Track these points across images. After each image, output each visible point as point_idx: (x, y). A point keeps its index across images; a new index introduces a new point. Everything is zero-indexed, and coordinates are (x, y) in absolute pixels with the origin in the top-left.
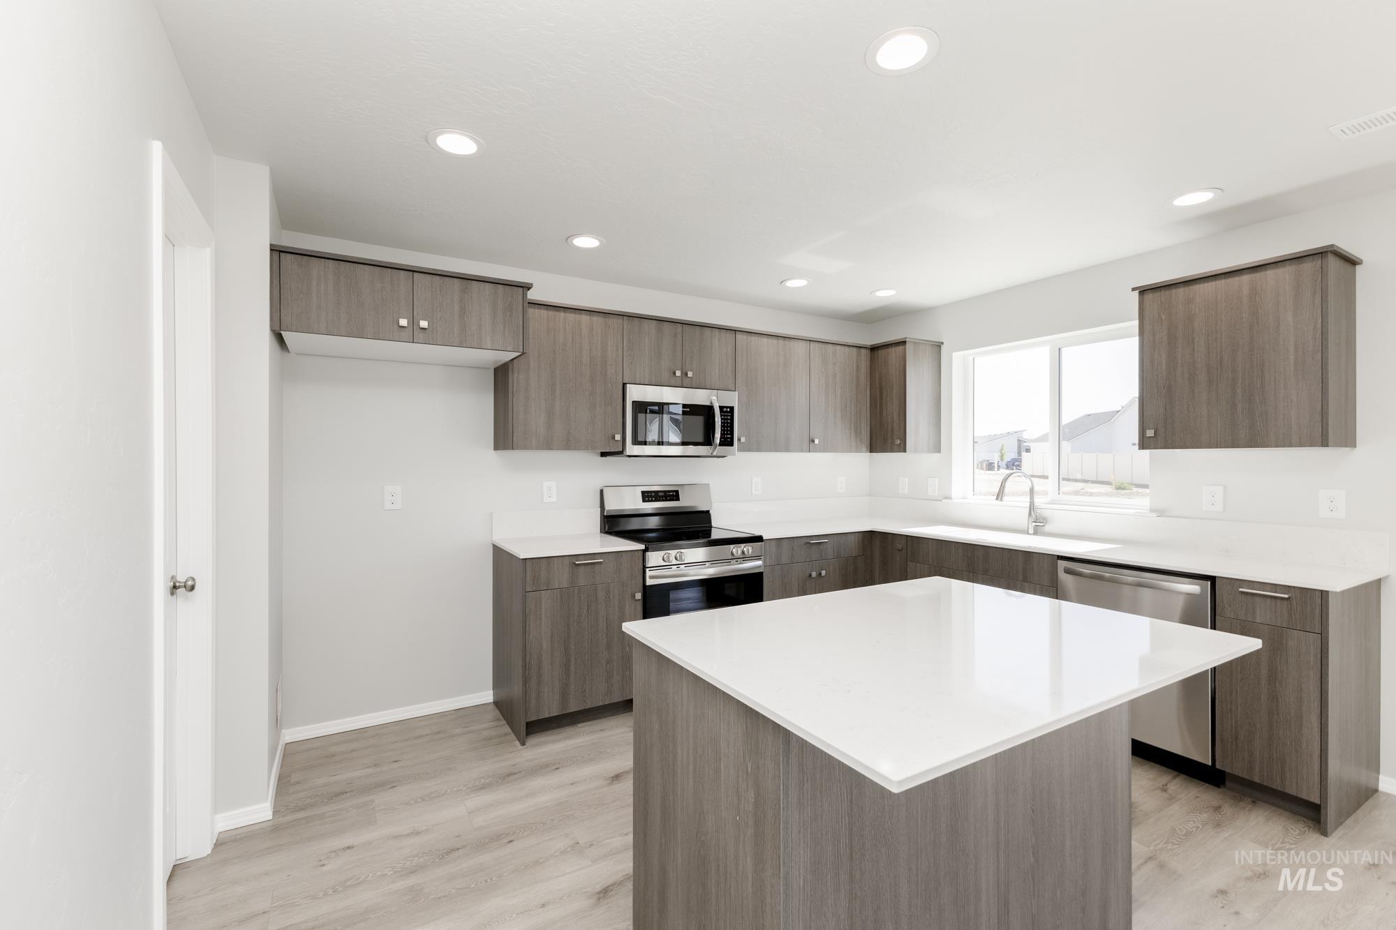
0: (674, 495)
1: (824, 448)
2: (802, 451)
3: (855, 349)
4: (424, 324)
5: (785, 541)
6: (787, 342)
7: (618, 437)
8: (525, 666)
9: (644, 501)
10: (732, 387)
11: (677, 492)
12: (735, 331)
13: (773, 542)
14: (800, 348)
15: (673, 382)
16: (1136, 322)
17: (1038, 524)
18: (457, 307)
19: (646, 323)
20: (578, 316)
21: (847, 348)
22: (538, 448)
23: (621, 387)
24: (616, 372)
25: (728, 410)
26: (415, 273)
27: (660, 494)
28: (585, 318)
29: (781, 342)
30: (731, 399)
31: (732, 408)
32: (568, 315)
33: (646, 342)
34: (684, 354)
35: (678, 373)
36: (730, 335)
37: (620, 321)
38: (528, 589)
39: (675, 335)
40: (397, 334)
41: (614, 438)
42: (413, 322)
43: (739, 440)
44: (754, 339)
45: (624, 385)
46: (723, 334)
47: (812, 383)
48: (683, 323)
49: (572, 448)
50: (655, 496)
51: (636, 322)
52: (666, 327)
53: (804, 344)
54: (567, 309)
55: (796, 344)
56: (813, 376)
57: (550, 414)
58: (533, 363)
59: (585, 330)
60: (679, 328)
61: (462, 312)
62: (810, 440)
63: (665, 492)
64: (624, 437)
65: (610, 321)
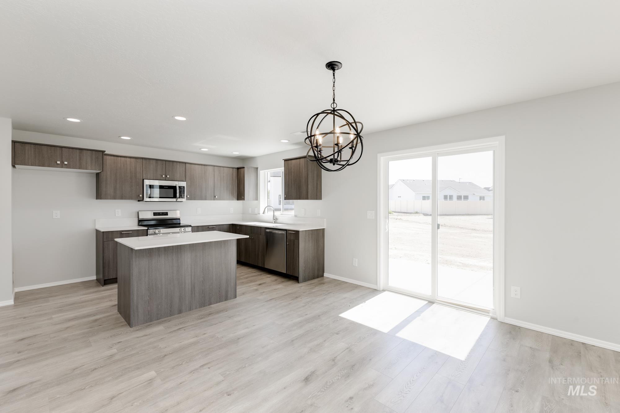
0: (166, 214)
1: (219, 199)
2: (211, 200)
3: (231, 169)
4: (66, 163)
5: (200, 227)
6: (205, 167)
7: (141, 196)
8: (103, 263)
9: (154, 215)
10: (184, 180)
11: (167, 213)
12: (185, 163)
13: (196, 227)
14: (210, 168)
15: (162, 179)
16: (284, 168)
17: (275, 220)
18: (78, 158)
19: (151, 161)
21: (228, 168)
22: (110, 199)
23: (142, 180)
24: (140, 176)
25: (182, 187)
26: (63, 148)
27: (160, 213)
28: (128, 159)
29: (203, 166)
30: (183, 184)
31: (184, 187)
33: (152, 166)
34: (166, 170)
35: (164, 176)
36: (184, 165)
37: (142, 160)
38: (105, 240)
39: (163, 164)
40: (57, 166)
41: (139, 196)
42: (62, 162)
43: (187, 196)
44: (193, 166)
45: (143, 180)
46: (181, 164)
47: (215, 179)
48: (166, 161)
49: (125, 199)
50: (159, 214)
51: (148, 160)
52: (159, 162)
53: (212, 167)
54: (121, 157)
55: (209, 167)
56: (215, 177)
57: (115, 189)
58: (108, 173)
59: (128, 163)
60: (164, 162)
61: (80, 159)
62: (215, 196)
63: (162, 213)
64: (143, 196)
65: (138, 160)
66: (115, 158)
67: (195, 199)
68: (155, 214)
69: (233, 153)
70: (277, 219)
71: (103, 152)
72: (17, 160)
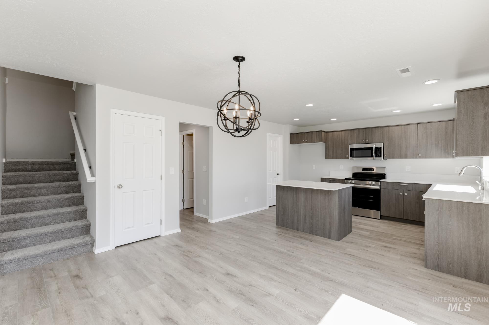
5: (389, 183)
6: (406, 126)
10: (382, 142)
11: (373, 169)
12: (384, 127)
13: (385, 182)
14: (412, 127)
19: (355, 131)
20: (339, 132)
24: (347, 142)
25: (379, 148)
26: (305, 133)
28: (340, 132)
30: (380, 145)
31: (381, 148)
32: (337, 132)
33: (356, 134)
34: (366, 136)
35: (364, 140)
36: (382, 129)
37: (349, 131)
39: (364, 131)
40: (303, 142)
43: (384, 155)
44: (391, 128)
45: (348, 145)
46: (379, 128)
47: (418, 137)
48: (366, 128)
50: (367, 169)
51: (352, 130)
52: (361, 130)
53: (414, 125)
55: (410, 126)
56: (419, 135)
57: (333, 152)
58: (330, 143)
59: (340, 135)
60: (365, 130)
61: (312, 137)
62: (417, 155)
63: (370, 169)
64: (349, 156)
65: (346, 132)
66: (333, 133)
67: (393, 157)
68: (364, 169)
69: (433, 105)
71: (321, 131)
72: (292, 142)
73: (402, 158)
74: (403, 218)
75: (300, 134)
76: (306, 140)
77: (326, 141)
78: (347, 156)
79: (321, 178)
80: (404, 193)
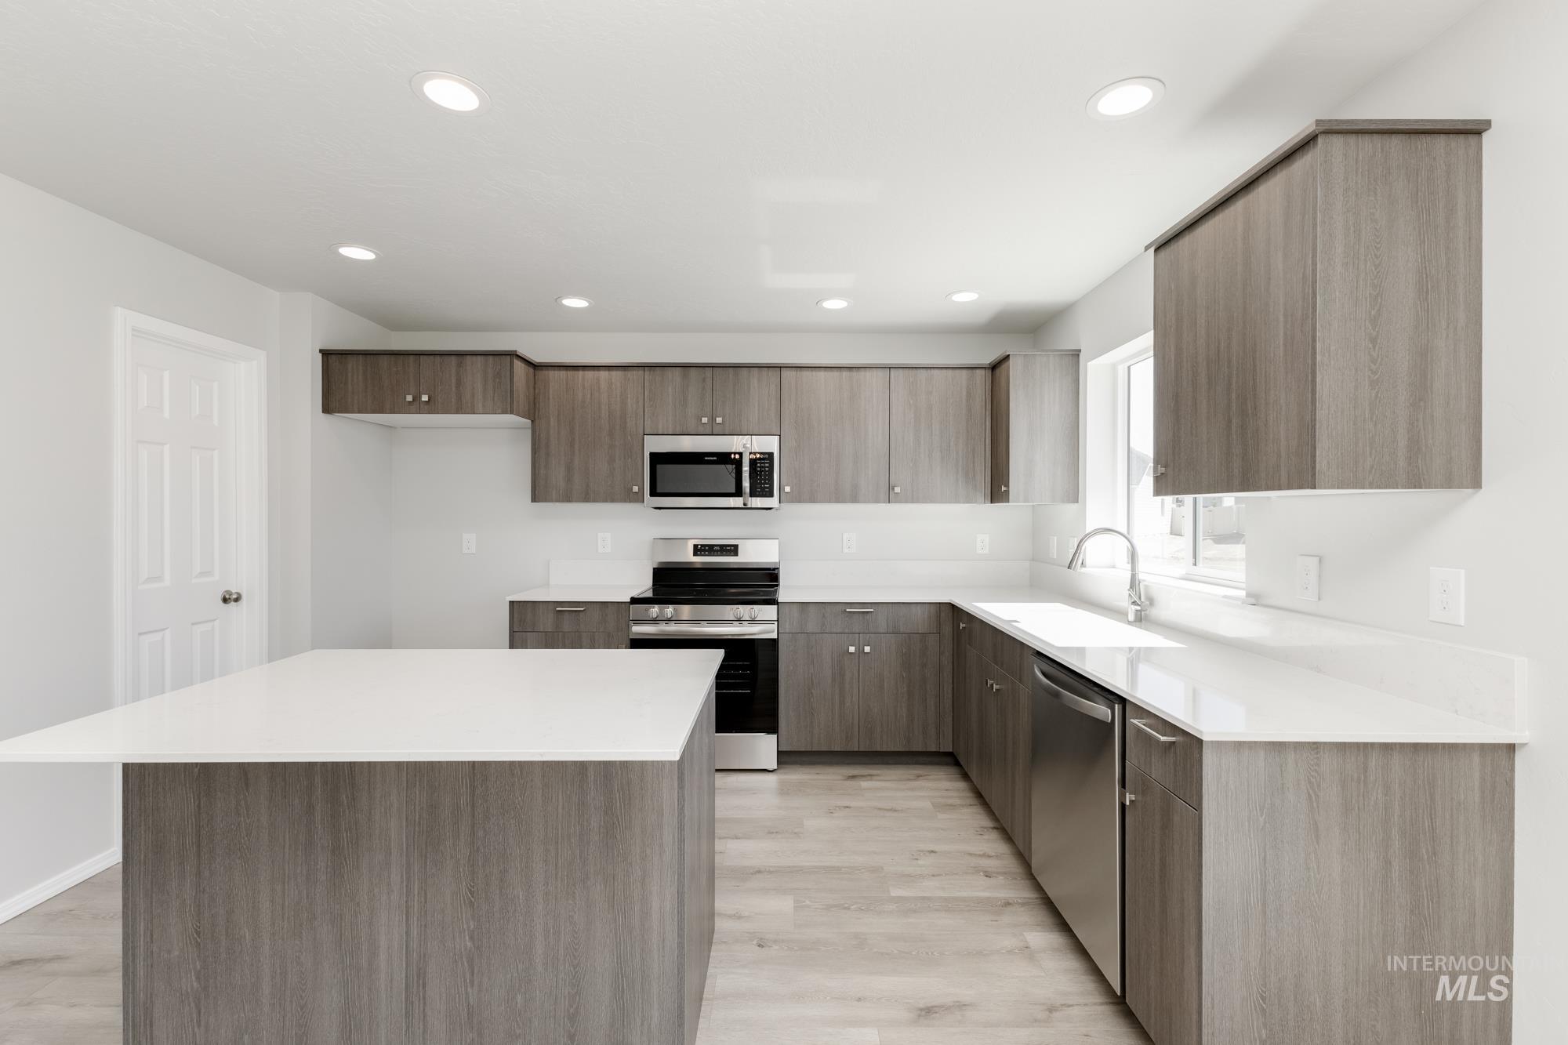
0: (733, 550)
1: (914, 497)
2: (877, 501)
3: (964, 372)
6: (855, 374)
9: (698, 554)
10: (775, 430)
11: (736, 547)
12: (779, 367)
14: (875, 379)
15: (701, 430)
19: (669, 373)
20: (596, 372)
21: (950, 372)
23: (638, 439)
24: (636, 424)
25: (766, 457)
27: (715, 548)
28: (603, 374)
29: (845, 374)
30: (768, 444)
31: (771, 455)
32: (586, 372)
33: (670, 390)
34: (714, 399)
35: (705, 420)
36: (773, 375)
37: (641, 372)
39: (704, 380)
40: (408, 407)
41: (632, 490)
42: (419, 397)
43: (781, 491)
44: (806, 374)
45: (642, 437)
46: (764, 372)
47: (893, 418)
48: (715, 366)
49: (595, 501)
50: (711, 550)
51: (658, 371)
52: (693, 372)
53: (880, 373)
54: (585, 367)
55: (868, 374)
56: (893, 411)
57: (569, 469)
58: (553, 422)
59: (603, 385)
60: (708, 372)
61: (459, 383)
62: (891, 488)
63: (721, 546)
64: (642, 489)
65: (630, 374)
66: (570, 373)
67: (813, 499)
68: (697, 550)
70: (1151, 601)
71: (513, 355)
72: (333, 401)
73: (844, 501)
74: (856, 750)
75: (385, 357)
76: (425, 398)
77: (533, 412)
78: (636, 489)
79: (512, 603)
80: (861, 646)
